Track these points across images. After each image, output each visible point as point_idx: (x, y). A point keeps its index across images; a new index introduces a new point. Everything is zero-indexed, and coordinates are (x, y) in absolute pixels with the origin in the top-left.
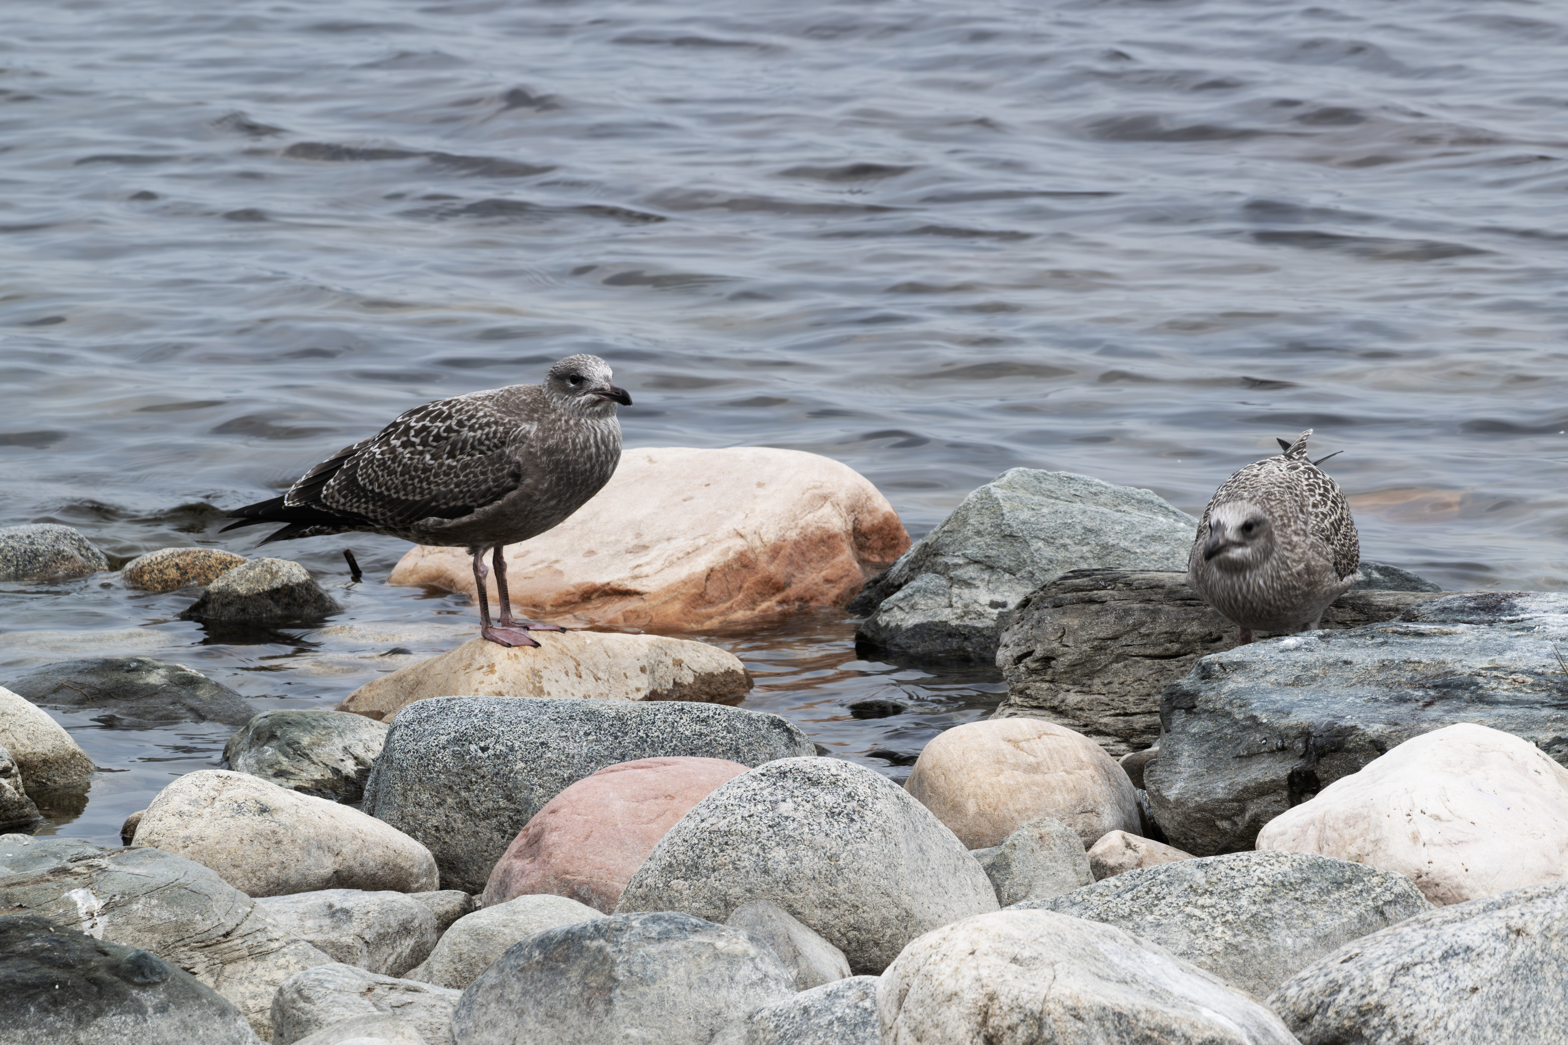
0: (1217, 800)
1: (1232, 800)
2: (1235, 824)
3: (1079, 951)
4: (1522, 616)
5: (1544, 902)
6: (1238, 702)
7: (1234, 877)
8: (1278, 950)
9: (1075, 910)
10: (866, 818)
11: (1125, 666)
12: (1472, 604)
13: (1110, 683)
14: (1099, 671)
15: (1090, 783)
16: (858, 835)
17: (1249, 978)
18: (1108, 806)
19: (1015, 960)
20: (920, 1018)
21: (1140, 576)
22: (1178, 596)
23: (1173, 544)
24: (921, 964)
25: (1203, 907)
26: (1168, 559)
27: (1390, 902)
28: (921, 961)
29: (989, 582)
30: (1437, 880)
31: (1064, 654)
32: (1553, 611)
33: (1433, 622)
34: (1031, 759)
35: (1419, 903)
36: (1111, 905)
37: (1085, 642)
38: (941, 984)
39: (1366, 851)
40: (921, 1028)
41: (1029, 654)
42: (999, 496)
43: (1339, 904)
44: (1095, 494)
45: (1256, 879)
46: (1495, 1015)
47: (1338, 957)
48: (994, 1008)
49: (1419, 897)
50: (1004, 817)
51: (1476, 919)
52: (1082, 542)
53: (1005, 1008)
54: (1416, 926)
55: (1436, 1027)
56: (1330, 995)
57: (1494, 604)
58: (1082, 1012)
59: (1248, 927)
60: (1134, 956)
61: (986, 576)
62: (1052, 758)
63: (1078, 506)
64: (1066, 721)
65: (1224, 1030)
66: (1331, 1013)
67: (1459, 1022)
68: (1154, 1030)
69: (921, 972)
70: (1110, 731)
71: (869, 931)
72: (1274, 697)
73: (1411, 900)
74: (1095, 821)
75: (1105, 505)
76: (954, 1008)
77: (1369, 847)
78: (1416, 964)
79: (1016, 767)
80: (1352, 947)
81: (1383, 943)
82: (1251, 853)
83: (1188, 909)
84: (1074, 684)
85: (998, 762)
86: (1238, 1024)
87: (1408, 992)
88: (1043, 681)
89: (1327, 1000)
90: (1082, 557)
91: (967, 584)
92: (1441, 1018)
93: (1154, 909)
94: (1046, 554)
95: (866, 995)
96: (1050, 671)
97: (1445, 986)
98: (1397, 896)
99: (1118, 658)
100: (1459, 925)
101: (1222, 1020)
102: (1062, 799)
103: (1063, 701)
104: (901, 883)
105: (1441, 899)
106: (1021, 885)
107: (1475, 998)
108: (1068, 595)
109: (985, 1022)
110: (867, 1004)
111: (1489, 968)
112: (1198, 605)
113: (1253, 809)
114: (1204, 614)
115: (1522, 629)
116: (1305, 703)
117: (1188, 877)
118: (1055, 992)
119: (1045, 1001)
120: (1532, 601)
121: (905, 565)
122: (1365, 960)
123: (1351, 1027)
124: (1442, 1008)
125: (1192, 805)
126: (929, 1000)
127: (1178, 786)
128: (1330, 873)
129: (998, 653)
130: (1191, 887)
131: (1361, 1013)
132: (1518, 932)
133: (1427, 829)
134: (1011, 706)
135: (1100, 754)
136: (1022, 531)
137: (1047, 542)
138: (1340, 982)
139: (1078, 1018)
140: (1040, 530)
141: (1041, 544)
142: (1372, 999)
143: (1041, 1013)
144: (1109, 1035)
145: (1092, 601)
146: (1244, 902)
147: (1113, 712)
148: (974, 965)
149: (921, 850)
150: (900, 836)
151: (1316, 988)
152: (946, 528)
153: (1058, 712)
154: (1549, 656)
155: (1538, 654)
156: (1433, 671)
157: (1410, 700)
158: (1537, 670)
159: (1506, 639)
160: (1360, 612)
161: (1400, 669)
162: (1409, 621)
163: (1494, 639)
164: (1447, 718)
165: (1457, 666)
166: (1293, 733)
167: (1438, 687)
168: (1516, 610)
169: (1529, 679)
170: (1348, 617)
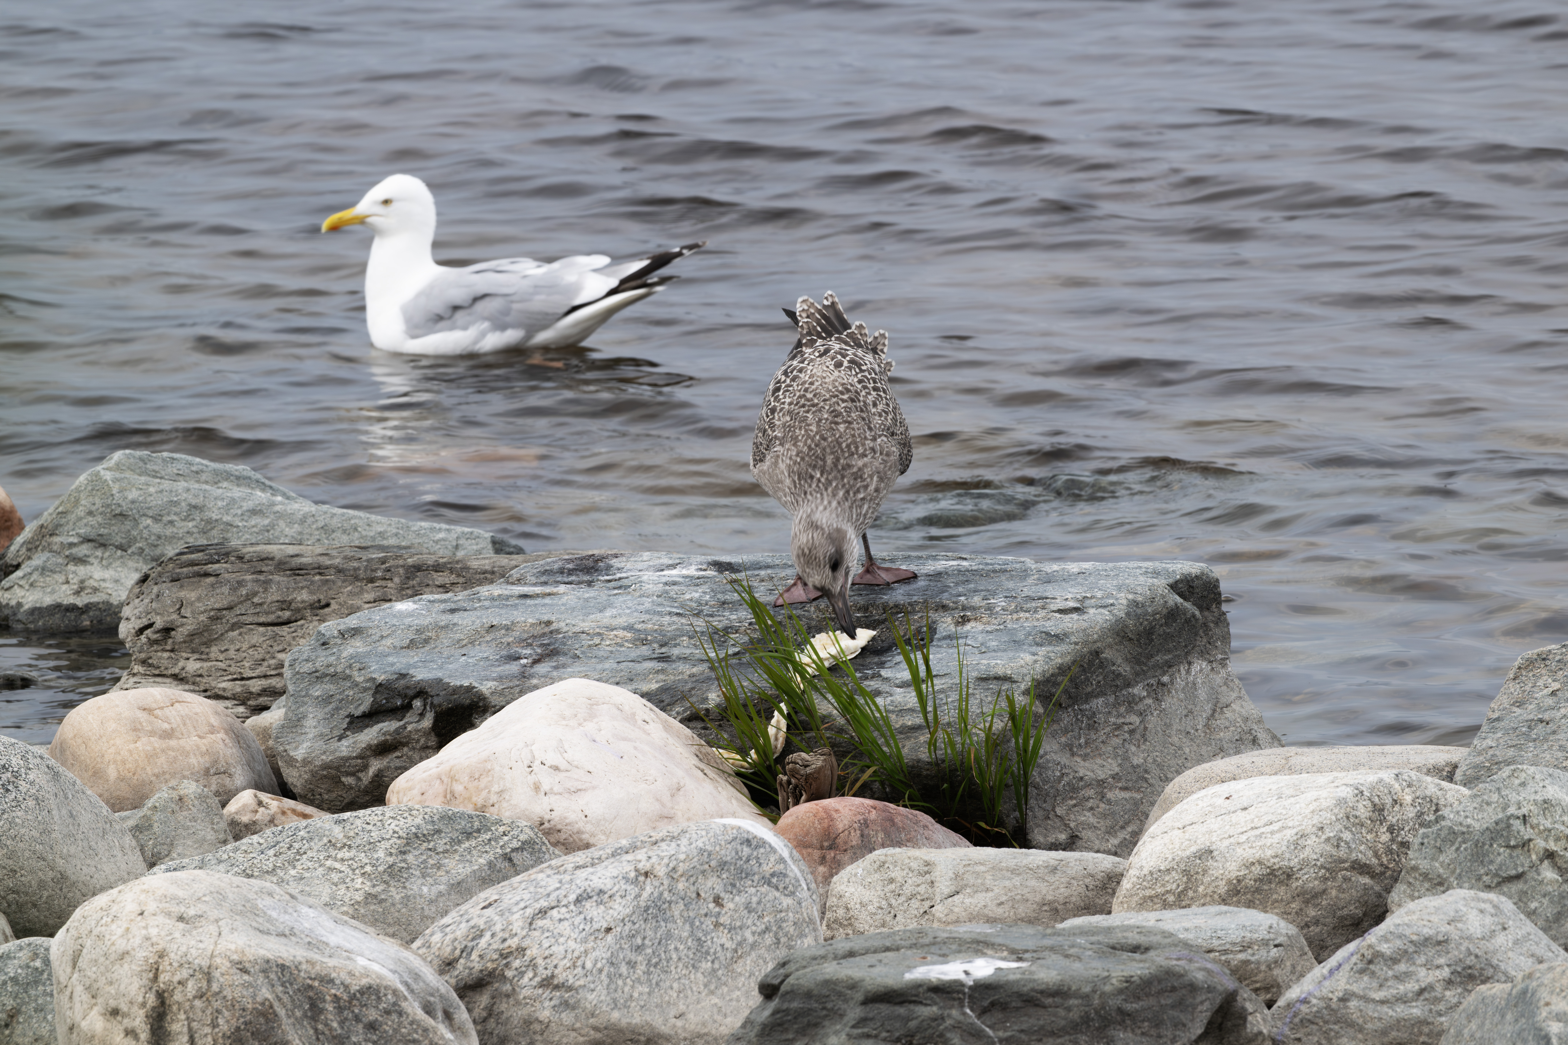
0: (342, 758)
1: (357, 758)
2: (359, 779)
3: (240, 908)
4: (618, 576)
5: (669, 845)
6: (358, 665)
7: (370, 831)
8: (415, 898)
9: (222, 867)
10: (21, 788)
11: (240, 634)
12: (571, 566)
13: (227, 650)
14: (216, 639)
15: (222, 746)
16: (13, 804)
17: (389, 925)
18: (239, 767)
19: (181, 919)
20: (94, 976)
21: (251, 549)
22: (287, 566)
23: (272, 516)
24: (93, 925)
25: (342, 860)
26: (268, 531)
27: (517, 849)
28: (93, 923)
29: (102, 558)
30: (559, 827)
31: (182, 625)
32: (647, 570)
33: (535, 585)
34: (166, 726)
35: (544, 848)
36: (255, 861)
37: (202, 613)
38: (113, 944)
39: (491, 802)
40: (95, 986)
41: (150, 626)
42: (108, 478)
43: (469, 853)
44: (197, 473)
45: (391, 832)
46: (629, 953)
47: (478, 904)
48: (164, 965)
49: (544, 843)
50: (143, 781)
51: (605, 863)
52: (186, 519)
53: (175, 964)
54: (549, 872)
55: (575, 966)
56: (473, 939)
57: (592, 565)
58: (247, 965)
59: (386, 877)
60: (290, 910)
61: (99, 553)
62: (185, 724)
63: (182, 485)
64: (187, 687)
65: (379, 977)
66: (474, 956)
67: (596, 961)
68: (315, 979)
69: (94, 933)
70: (228, 694)
71: (27, 894)
72: (391, 659)
73: (536, 847)
74: (227, 781)
75: (206, 482)
76: (126, 966)
77: (494, 798)
78: (553, 908)
79: (152, 733)
80: (490, 893)
81: (520, 889)
82: (385, 808)
83: (329, 863)
84: (193, 652)
85: (135, 730)
86: (391, 971)
87: (547, 934)
88: (164, 650)
89: (470, 944)
90: (188, 533)
91: (81, 561)
92: (578, 958)
93: (296, 863)
94: (154, 531)
95: (36, 955)
96: (170, 641)
97: (581, 927)
98: (523, 843)
99: (234, 627)
100: (590, 870)
101: (376, 967)
102: (196, 762)
103: (183, 669)
104: (55, 848)
105: (563, 844)
106: (164, 844)
107: (610, 938)
108: (185, 570)
109: (156, 977)
110: (38, 963)
111: (619, 908)
112: (307, 574)
113: (375, 765)
114: (312, 582)
115: (620, 587)
116: (420, 664)
117: (327, 833)
118: (221, 948)
119: (212, 956)
120: (627, 561)
121: (22, 546)
122: (504, 905)
123: (495, 969)
124: (579, 948)
125: (318, 763)
126: (102, 959)
127: (305, 746)
128: (459, 824)
129: (121, 626)
130: (330, 841)
131: (504, 955)
132: (646, 874)
133: (547, 781)
134: (134, 675)
135: (229, 719)
136: (131, 510)
137: (157, 519)
138: (482, 927)
139: (244, 971)
140: (149, 508)
141: (149, 521)
142: (513, 943)
143: (209, 967)
144: (273, 986)
145: (207, 575)
146: (381, 854)
147: (230, 677)
148: (143, 924)
149: (71, 815)
150: (52, 803)
151: (459, 934)
152: (60, 509)
153: (179, 679)
154: (647, 612)
155: (636, 611)
156: (539, 630)
157: (519, 658)
158: (636, 626)
159: (605, 598)
160: (459, 575)
161: (508, 629)
162: (513, 584)
163: (594, 598)
164: (555, 673)
165: (562, 624)
166: (411, 693)
167: (544, 645)
168: (613, 570)
169: (629, 635)
170: (447, 581)
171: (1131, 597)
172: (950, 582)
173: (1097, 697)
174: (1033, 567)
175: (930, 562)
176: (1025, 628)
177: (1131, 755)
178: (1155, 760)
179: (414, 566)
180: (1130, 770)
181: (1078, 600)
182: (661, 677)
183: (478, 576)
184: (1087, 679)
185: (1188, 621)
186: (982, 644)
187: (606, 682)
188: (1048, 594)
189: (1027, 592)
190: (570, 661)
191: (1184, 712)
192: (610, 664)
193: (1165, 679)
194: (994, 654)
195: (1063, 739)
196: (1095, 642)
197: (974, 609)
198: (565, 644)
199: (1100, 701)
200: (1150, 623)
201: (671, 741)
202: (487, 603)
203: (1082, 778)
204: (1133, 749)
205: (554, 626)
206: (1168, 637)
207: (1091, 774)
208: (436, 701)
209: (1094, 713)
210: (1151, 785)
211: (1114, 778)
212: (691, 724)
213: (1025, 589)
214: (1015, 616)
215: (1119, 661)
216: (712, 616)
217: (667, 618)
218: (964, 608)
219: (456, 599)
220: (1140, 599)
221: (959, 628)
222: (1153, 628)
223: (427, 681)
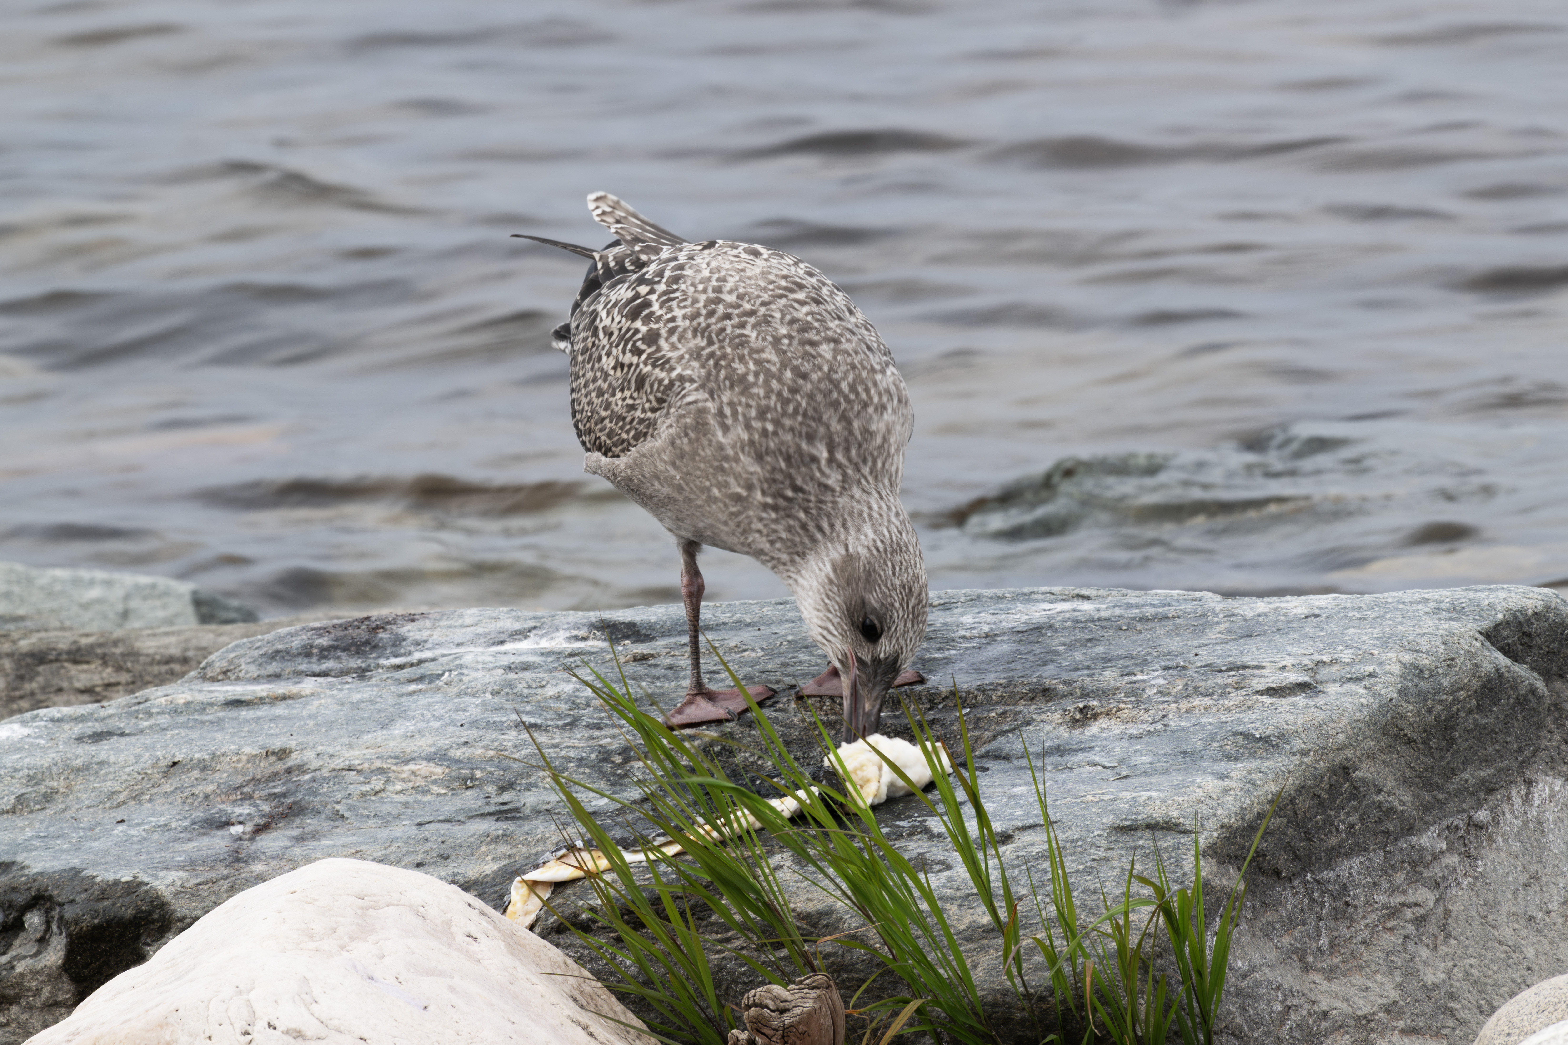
4: (417, 656)
12: (324, 641)
32: (472, 642)
33: (256, 680)
57: (365, 636)
115: (420, 679)
116: (37, 843)
120: (434, 627)
154: (474, 724)
155: (452, 723)
156: (265, 768)
157: (228, 824)
158: (452, 753)
159: (391, 700)
160: (119, 669)
161: (204, 769)
162: (214, 680)
163: (371, 701)
164: (297, 851)
165: (309, 755)
166: (20, 899)
167: (274, 796)
168: (406, 646)
169: (439, 770)
170: (97, 680)
171: (1407, 658)
172: (1057, 643)
173: (1348, 855)
174: (1219, 607)
175: (1020, 606)
176: (1203, 727)
177: (1420, 966)
178: (1468, 974)
179: (31, 655)
180: (1421, 995)
181: (1305, 669)
182: (503, 849)
183: (155, 669)
184: (1328, 821)
185: (1522, 701)
186: (1121, 761)
187: (397, 862)
188: (1247, 660)
189: (1206, 656)
190: (326, 825)
191: (1523, 879)
192: (404, 829)
193: (1482, 815)
194: (1144, 779)
195: (1286, 940)
196: (1340, 749)
197: (1104, 693)
198: (315, 793)
199: (1356, 862)
200: (1448, 708)
201: (522, 972)
202: (163, 720)
203: (1325, 1014)
204: (1425, 953)
205: (294, 759)
206: (1484, 734)
207: (1344, 1006)
208: (69, 913)
209: (1345, 887)
210: (1462, 1022)
211: (1388, 1012)
212: (563, 939)
213: (1203, 652)
214: (1184, 705)
215: (1390, 783)
216: (598, 727)
217: (512, 735)
218: (1085, 694)
219: (103, 713)
220: (1425, 661)
221: (1077, 732)
222: (1453, 717)
223: (50, 876)
